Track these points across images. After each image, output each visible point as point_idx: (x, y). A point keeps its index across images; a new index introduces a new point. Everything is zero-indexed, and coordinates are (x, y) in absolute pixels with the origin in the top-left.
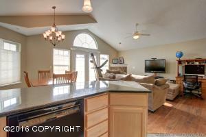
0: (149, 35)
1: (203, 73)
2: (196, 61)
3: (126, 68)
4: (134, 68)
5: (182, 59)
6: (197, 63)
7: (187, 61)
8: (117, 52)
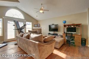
0: (48, 11)
1: (75, 32)
2: (72, 25)
3: (41, 29)
4: (44, 29)
5: (66, 24)
6: (73, 26)
7: (68, 25)
8: (37, 21)
